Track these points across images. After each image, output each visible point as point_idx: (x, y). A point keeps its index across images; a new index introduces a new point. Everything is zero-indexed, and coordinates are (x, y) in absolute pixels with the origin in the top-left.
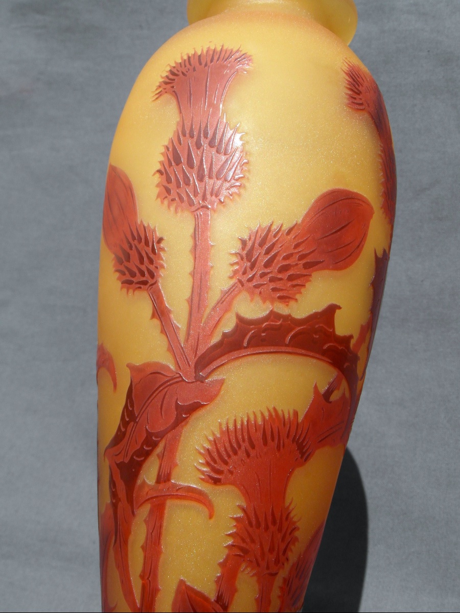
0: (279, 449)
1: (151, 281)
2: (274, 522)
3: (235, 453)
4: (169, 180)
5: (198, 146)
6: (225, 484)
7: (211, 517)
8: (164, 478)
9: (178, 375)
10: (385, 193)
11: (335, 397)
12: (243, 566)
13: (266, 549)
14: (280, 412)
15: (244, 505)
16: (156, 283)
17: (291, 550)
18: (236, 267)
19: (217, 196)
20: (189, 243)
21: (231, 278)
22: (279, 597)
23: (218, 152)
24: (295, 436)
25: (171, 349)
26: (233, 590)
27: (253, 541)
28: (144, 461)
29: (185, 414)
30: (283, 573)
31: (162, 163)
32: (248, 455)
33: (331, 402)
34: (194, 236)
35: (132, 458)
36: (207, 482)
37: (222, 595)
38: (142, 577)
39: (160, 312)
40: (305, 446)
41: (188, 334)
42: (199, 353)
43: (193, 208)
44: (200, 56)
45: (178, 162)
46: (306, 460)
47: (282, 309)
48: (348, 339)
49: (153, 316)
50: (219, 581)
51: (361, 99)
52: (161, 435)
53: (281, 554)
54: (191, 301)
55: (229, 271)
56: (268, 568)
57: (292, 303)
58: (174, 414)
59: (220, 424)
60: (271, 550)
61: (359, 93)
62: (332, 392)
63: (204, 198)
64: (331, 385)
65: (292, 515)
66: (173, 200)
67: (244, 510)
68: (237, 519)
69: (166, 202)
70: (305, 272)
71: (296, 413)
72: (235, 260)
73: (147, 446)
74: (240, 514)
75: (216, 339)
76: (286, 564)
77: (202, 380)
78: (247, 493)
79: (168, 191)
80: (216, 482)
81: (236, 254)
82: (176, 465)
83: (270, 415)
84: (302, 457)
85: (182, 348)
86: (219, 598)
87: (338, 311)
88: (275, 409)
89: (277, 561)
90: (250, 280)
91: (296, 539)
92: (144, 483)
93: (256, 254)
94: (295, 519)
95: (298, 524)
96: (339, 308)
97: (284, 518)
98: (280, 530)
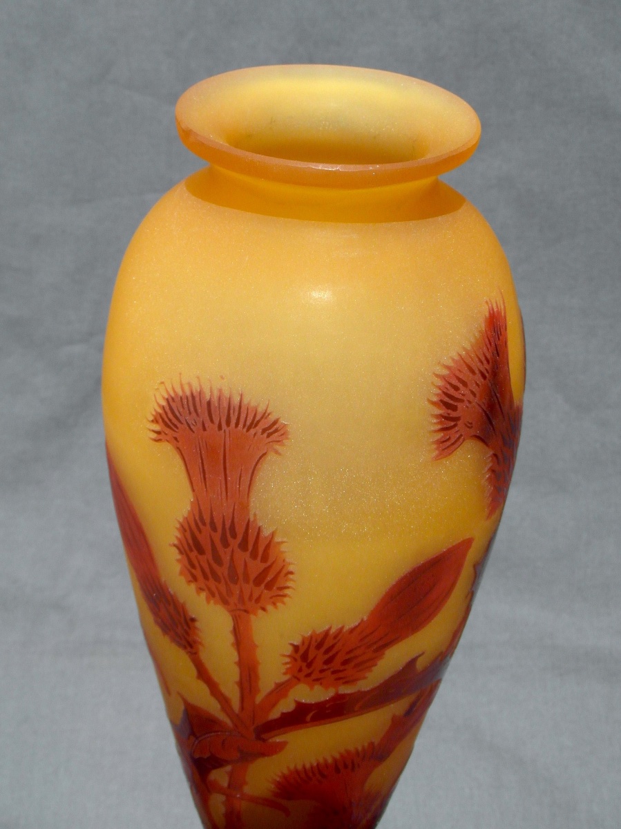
21: (285, 674)
54: (241, 684)
77: (264, 740)
81: (289, 656)
93: (311, 657)
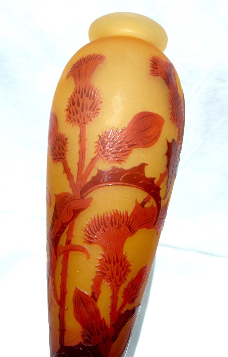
0: (119, 228)
1: (63, 157)
2: (118, 261)
3: (99, 230)
4: (70, 113)
5: (82, 97)
6: (94, 243)
7: (88, 258)
8: (68, 242)
9: (73, 197)
10: (172, 113)
11: (147, 205)
12: (104, 280)
13: (115, 273)
14: (119, 212)
15: (103, 253)
16: (65, 158)
17: (128, 275)
18: (97, 148)
19: (89, 117)
20: (78, 139)
22: (122, 297)
23: (90, 99)
24: (127, 223)
25: (71, 186)
26: (99, 292)
27: (108, 270)
28: (60, 236)
29: (77, 214)
30: (124, 286)
31: (68, 106)
32: (104, 231)
33: (145, 208)
34: (80, 136)
35: (56, 235)
36: (86, 243)
37: (94, 294)
38: (61, 287)
39: (67, 170)
40: (132, 227)
41: (78, 178)
42: (82, 187)
43: (80, 124)
44: (84, 59)
45: (74, 104)
46: (133, 234)
47: (118, 166)
48: (153, 180)
49: (64, 172)
50: (93, 287)
51: (157, 71)
52: (67, 223)
53: (122, 276)
55: (94, 150)
56: (116, 282)
57: (123, 163)
58: (72, 214)
59: (91, 218)
60: (117, 274)
61: (156, 68)
62: (145, 203)
63: (84, 119)
64: (144, 200)
65: (127, 259)
66: (72, 121)
67: (103, 255)
68: (100, 260)
69: (69, 122)
70: (128, 149)
71: (127, 213)
72: (96, 144)
73: (62, 229)
74: (101, 257)
75: (89, 179)
76: (125, 281)
78: (104, 248)
79: (70, 118)
80: (90, 243)
82: (73, 236)
83: (114, 213)
84: (131, 232)
85: (75, 184)
86: (93, 295)
87: (146, 167)
88: (116, 210)
89: (120, 280)
90: (103, 154)
91: (130, 271)
92: (61, 245)
94: (129, 261)
95: (130, 263)
96: (147, 165)
97: (123, 260)
98: (121, 265)
